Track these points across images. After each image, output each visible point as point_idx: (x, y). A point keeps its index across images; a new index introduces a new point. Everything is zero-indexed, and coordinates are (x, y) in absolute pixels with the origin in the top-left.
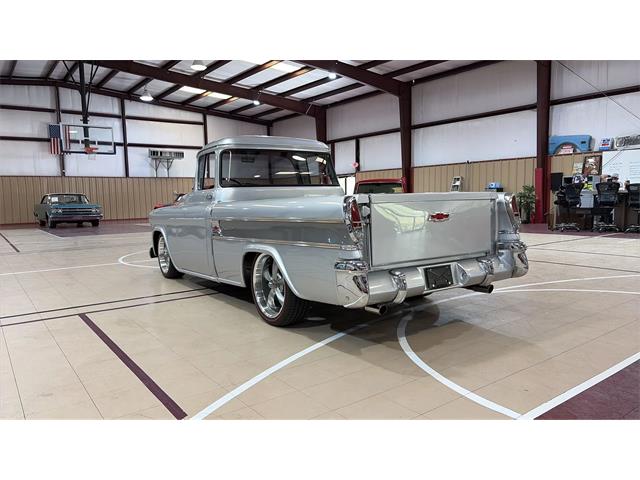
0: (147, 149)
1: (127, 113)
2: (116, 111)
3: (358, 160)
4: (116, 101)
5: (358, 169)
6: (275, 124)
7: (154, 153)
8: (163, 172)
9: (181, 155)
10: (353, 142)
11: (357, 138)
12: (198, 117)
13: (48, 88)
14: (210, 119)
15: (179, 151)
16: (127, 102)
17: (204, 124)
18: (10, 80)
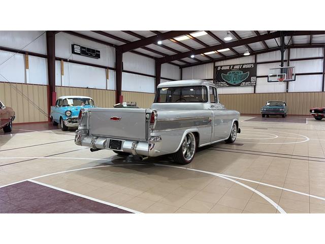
2: (321, 55)
4: (321, 49)
18: (268, 50)
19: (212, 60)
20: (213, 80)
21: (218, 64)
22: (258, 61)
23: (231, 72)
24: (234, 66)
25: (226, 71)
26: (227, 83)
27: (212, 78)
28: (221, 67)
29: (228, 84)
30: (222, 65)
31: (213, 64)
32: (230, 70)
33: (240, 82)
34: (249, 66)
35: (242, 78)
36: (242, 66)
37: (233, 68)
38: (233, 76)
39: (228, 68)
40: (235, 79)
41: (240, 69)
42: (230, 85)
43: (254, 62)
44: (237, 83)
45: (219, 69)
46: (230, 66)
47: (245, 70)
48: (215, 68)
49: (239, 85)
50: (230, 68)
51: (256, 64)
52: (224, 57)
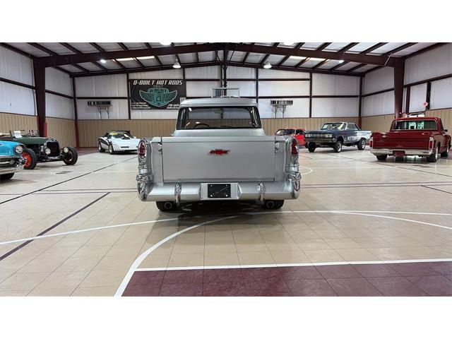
0: (269, 100)
1: (260, 77)
2: (253, 77)
3: (428, 100)
4: (253, 70)
5: (428, 107)
6: (366, 75)
7: (274, 102)
8: (280, 115)
9: (291, 103)
10: (425, 85)
11: (429, 82)
12: (307, 75)
13: (216, 66)
14: (315, 76)
15: (289, 100)
16: (260, 70)
17: (310, 80)
18: (197, 64)
19: (124, 70)
20: (128, 98)
21: (133, 76)
22: (187, 77)
23: (153, 89)
24: (156, 80)
25: (145, 88)
26: (147, 104)
27: (126, 96)
28: (139, 80)
29: (150, 106)
30: (139, 78)
31: (126, 76)
32: (151, 86)
33: (166, 103)
34: (176, 83)
35: (167, 98)
36: (168, 82)
37: (155, 84)
38: (156, 94)
39: (148, 83)
40: (159, 99)
41: (164, 86)
42: (153, 108)
43: (182, 78)
44: (162, 104)
45: (135, 83)
46: (151, 80)
47: (171, 88)
48: (130, 81)
49: (164, 108)
50: (151, 83)
51: (185, 80)
52: (143, 68)
